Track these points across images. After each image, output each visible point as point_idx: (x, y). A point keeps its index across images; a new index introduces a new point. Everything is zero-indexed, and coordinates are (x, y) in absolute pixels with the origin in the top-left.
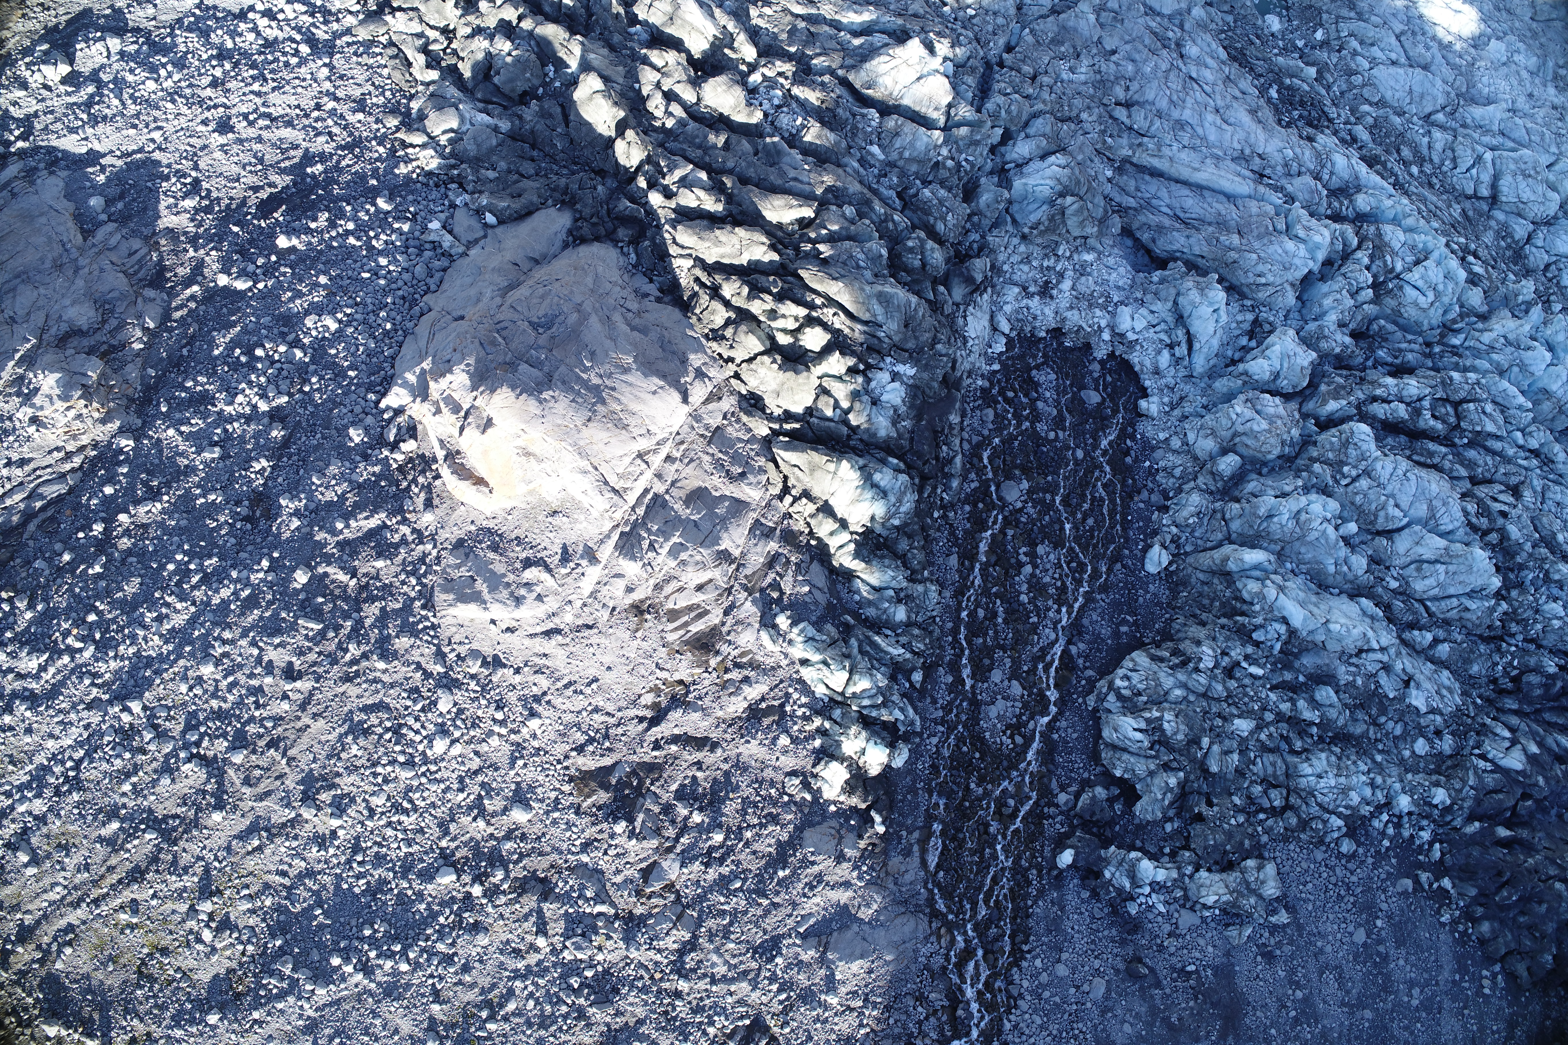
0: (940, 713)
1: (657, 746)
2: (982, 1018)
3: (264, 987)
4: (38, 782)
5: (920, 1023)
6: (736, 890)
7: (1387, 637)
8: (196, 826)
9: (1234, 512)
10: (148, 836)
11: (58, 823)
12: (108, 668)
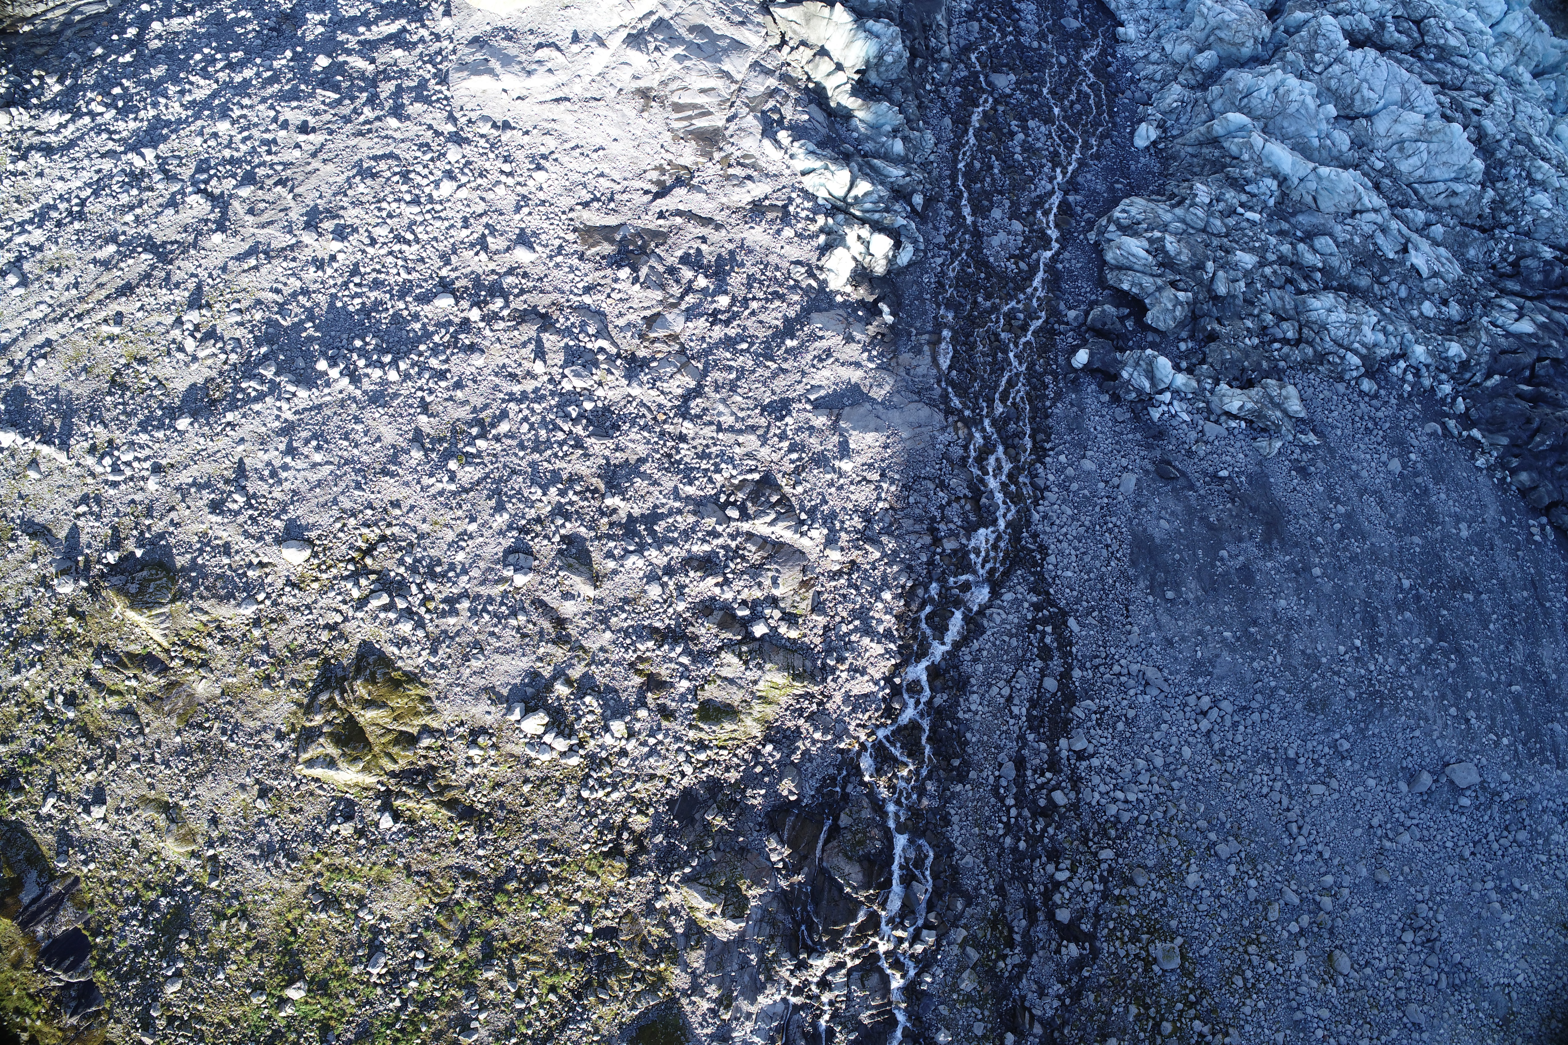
0: (944, 239)
1: (661, 215)
2: (1008, 509)
3: (243, 390)
4: (41, 217)
5: (941, 508)
6: (742, 350)
7: (1377, 201)
8: (195, 247)
9: (1215, 92)
10: (144, 256)
11: (54, 248)
12: (127, 127)
